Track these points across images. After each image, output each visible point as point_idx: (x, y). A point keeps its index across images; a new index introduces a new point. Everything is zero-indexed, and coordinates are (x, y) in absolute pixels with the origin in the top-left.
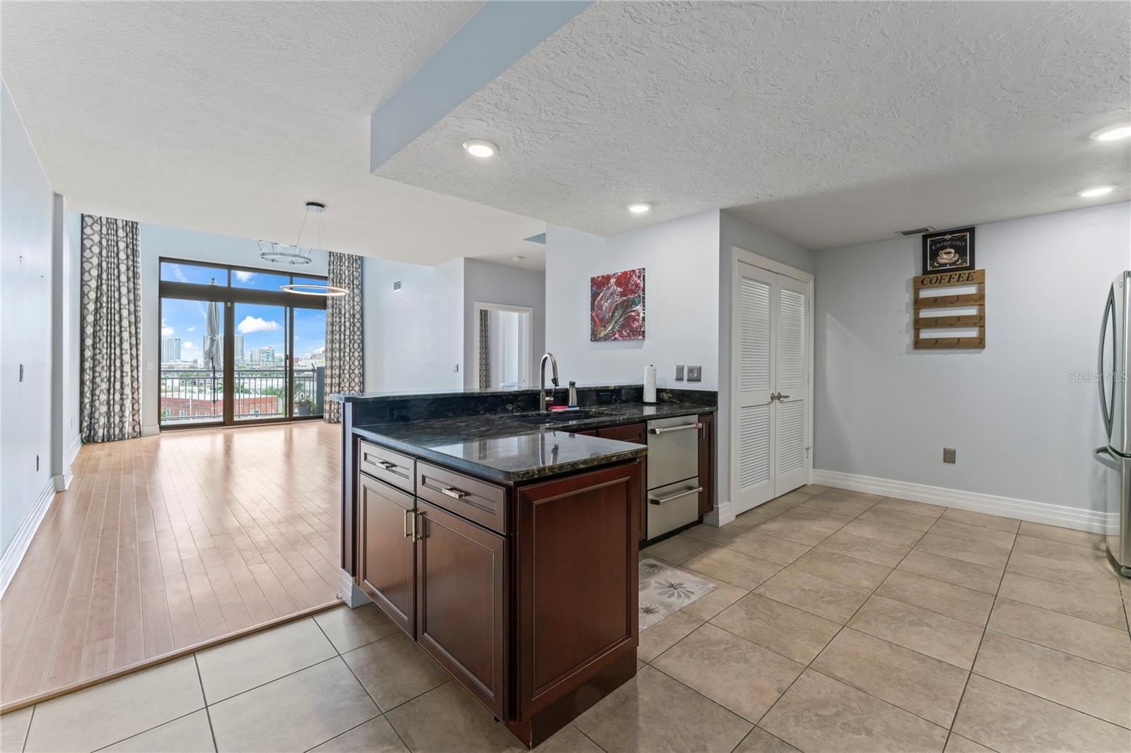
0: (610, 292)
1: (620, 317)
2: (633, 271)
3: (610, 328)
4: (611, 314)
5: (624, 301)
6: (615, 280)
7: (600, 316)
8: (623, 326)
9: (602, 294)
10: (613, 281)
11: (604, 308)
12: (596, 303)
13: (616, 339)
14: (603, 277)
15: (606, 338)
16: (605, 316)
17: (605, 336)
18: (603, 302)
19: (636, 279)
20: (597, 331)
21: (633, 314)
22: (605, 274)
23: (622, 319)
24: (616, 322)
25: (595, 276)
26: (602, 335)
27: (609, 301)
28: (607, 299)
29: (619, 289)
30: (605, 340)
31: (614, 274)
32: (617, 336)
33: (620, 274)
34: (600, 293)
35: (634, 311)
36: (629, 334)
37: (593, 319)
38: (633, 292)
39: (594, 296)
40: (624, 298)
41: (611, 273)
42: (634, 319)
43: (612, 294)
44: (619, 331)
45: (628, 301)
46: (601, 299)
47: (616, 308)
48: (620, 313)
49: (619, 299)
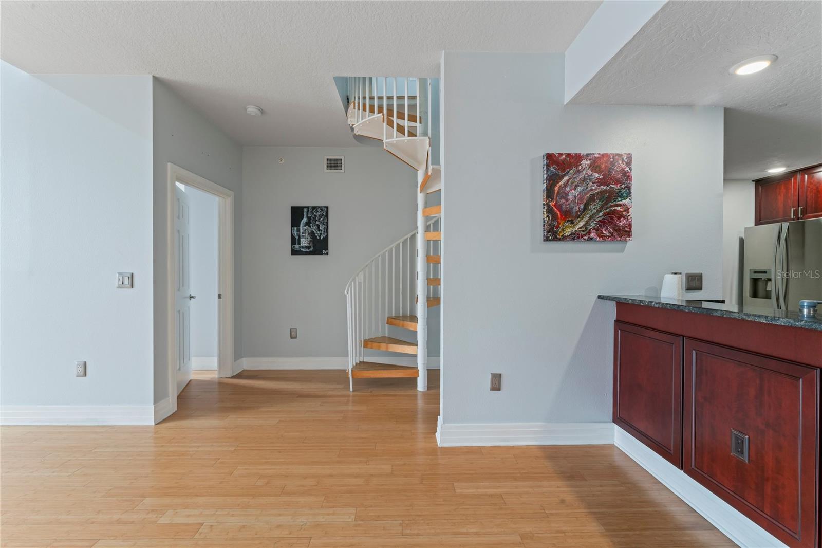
0: (581, 176)
1: (598, 212)
2: (620, 155)
3: (581, 224)
4: (582, 206)
5: (602, 192)
6: (589, 162)
7: (564, 208)
8: (602, 223)
9: (566, 178)
10: (585, 163)
11: (570, 197)
12: (557, 188)
13: (591, 239)
14: (569, 155)
15: (575, 237)
16: (572, 208)
17: (572, 234)
18: (568, 189)
19: (623, 166)
20: (558, 227)
21: (619, 208)
22: (573, 152)
23: (601, 214)
24: (591, 218)
25: (555, 151)
26: (568, 232)
27: (579, 189)
28: (577, 186)
29: (597, 175)
30: (574, 239)
31: (588, 155)
32: (592, 235)
33: (597, 156)
34: (562, 177)
35: (620, 205)
36: (612, 234)
37: (549, 210)
38: (618, 182)
39: (552, 181)
40: (605, 188)
41: (583, 152)
42: (620, 216)
43: (584, 180)
44: (597, 230)
45: (611, 192)
46: (566, 185)
47: (592, 199)
48: (598, 206)
49: (596, 189)
